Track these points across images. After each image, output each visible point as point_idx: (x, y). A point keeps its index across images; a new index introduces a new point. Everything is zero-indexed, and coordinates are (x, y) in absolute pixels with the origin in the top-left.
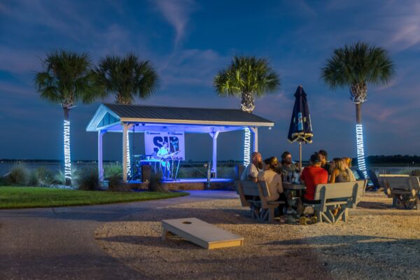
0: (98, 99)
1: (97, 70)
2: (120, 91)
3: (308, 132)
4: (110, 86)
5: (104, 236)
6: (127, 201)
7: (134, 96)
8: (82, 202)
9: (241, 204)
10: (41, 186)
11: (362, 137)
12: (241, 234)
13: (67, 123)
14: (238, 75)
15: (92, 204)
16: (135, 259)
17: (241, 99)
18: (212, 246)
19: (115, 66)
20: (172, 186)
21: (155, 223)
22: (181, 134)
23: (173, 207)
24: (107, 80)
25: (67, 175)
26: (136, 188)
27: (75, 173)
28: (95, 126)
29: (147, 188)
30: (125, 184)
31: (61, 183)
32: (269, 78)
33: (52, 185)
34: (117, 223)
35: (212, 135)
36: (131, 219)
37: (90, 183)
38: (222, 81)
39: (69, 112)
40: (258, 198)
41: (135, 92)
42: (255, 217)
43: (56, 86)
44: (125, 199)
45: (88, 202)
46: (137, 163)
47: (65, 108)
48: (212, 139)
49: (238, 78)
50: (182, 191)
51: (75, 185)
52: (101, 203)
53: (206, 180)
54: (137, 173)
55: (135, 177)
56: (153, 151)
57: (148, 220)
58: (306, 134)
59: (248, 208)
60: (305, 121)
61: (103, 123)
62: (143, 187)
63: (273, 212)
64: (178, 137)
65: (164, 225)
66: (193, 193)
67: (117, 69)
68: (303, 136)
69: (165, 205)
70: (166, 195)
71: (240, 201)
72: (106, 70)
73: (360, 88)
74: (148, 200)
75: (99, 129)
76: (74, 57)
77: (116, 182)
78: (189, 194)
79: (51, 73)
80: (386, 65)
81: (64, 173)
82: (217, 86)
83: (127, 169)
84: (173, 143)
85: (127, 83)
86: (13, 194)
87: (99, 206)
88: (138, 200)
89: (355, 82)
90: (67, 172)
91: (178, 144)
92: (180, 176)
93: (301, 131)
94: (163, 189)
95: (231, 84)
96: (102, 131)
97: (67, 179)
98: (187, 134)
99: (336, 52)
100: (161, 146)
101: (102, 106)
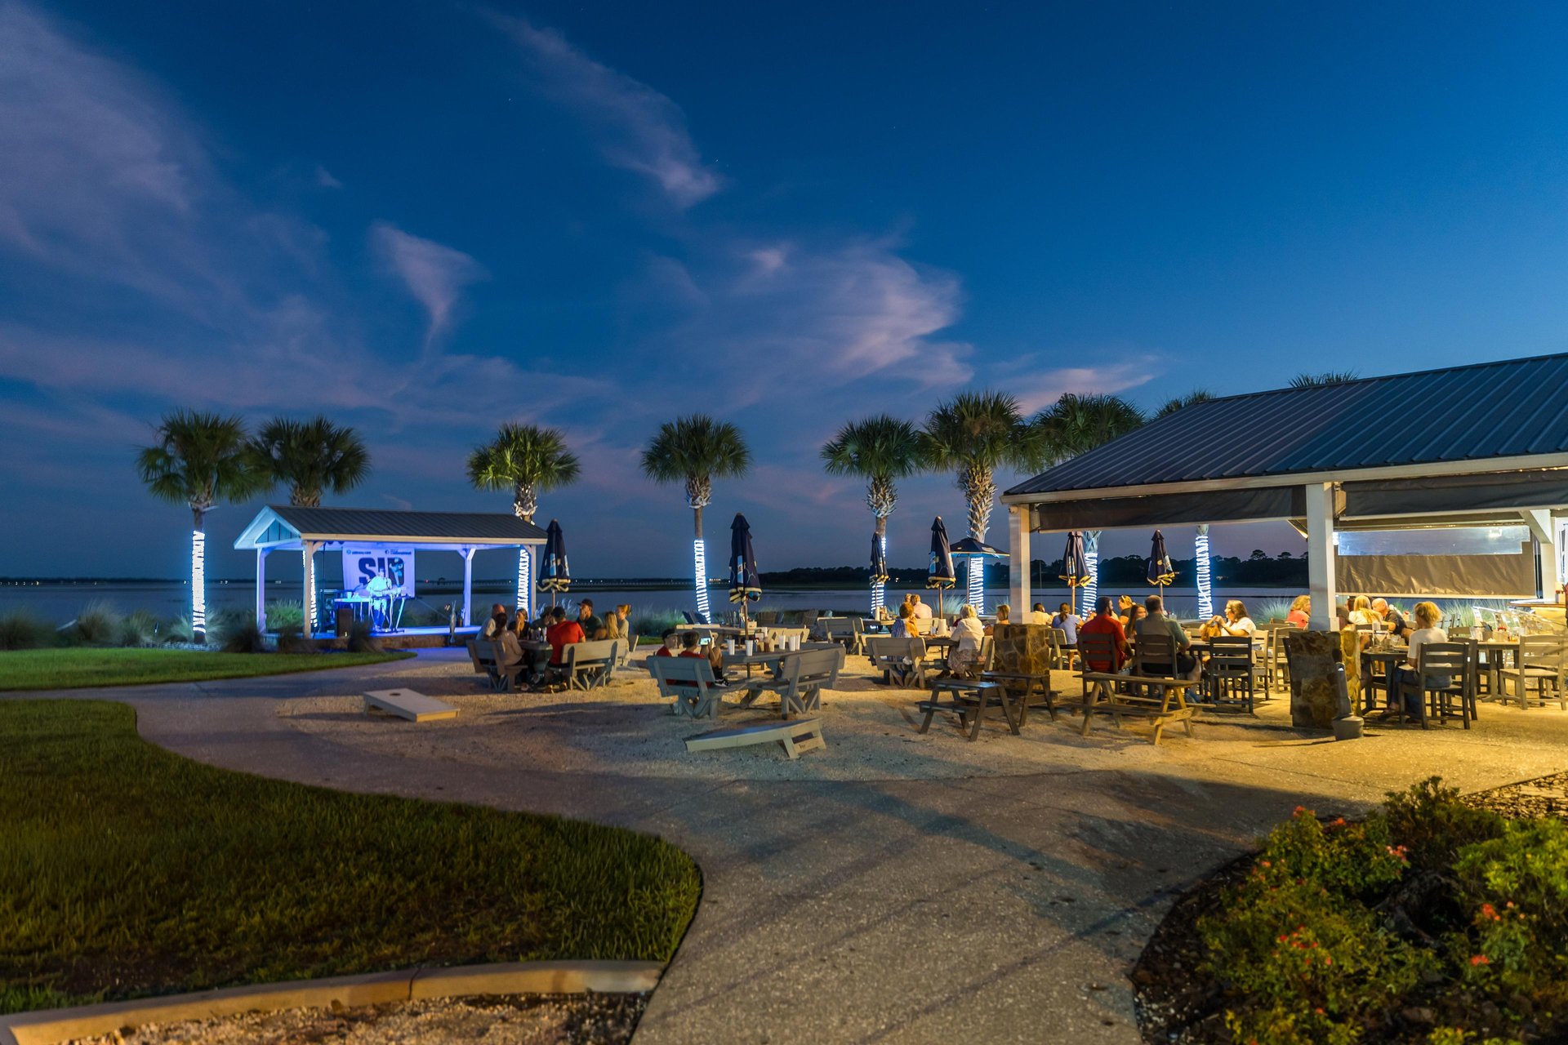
0: (258, 495)
1: (256, 443)
2: (298, 480)
3: (562, 578)
4: (280, 470)
5: (289, 714)
6: (312, 669)
7: (323, 488)
8: (240, 672)
9: (473, 669)
10: (148, 646)
11: (703, 559)
12: (456, 704)
13: (199, 536)
14: (508, 457)
15: (257, 675)
16: (330, 733)
17: (514, 494)
18: (421, 719)
19: (289, 437)
20: (388, 642)
21: (356, 697)
22: (410, 553)
23: (384, 676)
24: (275, 462)
25: (196, 626)
26: (326, 647)
27: (212, 622)
28: (252, 539)
29: (346, 646)
30: (308, 641)
31: (184, 640)
32: (560, 463)
33: (167, 644)
34: (303, 700)
35: (463, 554)
36: (322, 694)
37: (243, 639)
38: (481, 463)
39: (203, 517)
40: (494, 663)
41: (327, 483)
42: (493, 686)
43: (181, 473)
44: (310, 665)
45: (249, 672)
46: (329, 603)
47: (196, 511)
48: (463, 560)
49: (509, 462)
50: (404, 650)
51: (212, 645)
52: (272, 674)
53: (446, 630)
54: (328, 620)
55: (324, 629)
56: (357, 583)
57: (346, 694)
58: (560, 581)
59: (485, 675)
60: (559, 563)
61: (267, 537)
62: (339, 645)
63: (514, 678)
64: (403, 557)
65: (367, 698)
66: (422, 652)
67: (293, 443)
68: (556, 583)
69: (374, 674)
70: (377, 658)
71: (472, 664)
72: (272, 442)
73: (701, 484)
74: (347, 666)
75: (259, 547)
76: (215, 422)
77: (290, 638)
78: (416, 655)
79: (171, 450)
80: (736, 452)
81: (190, 620)
82: (473, 473)
83: (311, 614)
84: (394, 569)
85: (312, 468)
86: (107, 662)
87: (273, 678)
88: (331, 667)
89: (692, 476)
90: (196, 621)
91: (402, 570)
92: (404, 624)
93: (553, 577)
94: (373, 647)
95: (496, 471)
96: (264, 549)
97: (197, 632)
98: (417, 552)
99: (665, 428)
100: (372, 575)
101: (266, 510)
